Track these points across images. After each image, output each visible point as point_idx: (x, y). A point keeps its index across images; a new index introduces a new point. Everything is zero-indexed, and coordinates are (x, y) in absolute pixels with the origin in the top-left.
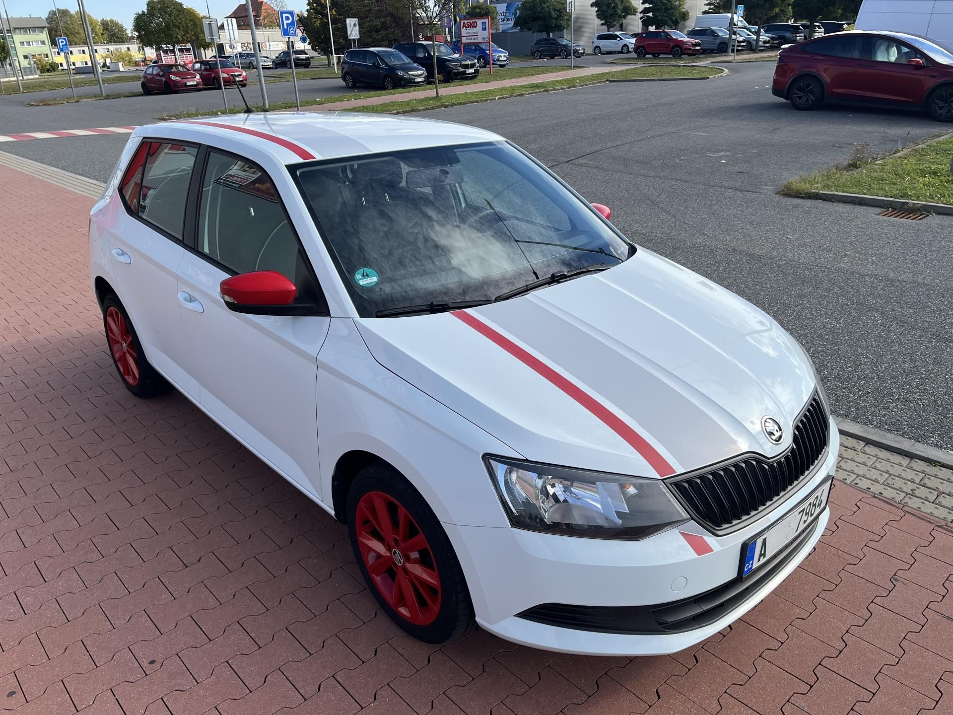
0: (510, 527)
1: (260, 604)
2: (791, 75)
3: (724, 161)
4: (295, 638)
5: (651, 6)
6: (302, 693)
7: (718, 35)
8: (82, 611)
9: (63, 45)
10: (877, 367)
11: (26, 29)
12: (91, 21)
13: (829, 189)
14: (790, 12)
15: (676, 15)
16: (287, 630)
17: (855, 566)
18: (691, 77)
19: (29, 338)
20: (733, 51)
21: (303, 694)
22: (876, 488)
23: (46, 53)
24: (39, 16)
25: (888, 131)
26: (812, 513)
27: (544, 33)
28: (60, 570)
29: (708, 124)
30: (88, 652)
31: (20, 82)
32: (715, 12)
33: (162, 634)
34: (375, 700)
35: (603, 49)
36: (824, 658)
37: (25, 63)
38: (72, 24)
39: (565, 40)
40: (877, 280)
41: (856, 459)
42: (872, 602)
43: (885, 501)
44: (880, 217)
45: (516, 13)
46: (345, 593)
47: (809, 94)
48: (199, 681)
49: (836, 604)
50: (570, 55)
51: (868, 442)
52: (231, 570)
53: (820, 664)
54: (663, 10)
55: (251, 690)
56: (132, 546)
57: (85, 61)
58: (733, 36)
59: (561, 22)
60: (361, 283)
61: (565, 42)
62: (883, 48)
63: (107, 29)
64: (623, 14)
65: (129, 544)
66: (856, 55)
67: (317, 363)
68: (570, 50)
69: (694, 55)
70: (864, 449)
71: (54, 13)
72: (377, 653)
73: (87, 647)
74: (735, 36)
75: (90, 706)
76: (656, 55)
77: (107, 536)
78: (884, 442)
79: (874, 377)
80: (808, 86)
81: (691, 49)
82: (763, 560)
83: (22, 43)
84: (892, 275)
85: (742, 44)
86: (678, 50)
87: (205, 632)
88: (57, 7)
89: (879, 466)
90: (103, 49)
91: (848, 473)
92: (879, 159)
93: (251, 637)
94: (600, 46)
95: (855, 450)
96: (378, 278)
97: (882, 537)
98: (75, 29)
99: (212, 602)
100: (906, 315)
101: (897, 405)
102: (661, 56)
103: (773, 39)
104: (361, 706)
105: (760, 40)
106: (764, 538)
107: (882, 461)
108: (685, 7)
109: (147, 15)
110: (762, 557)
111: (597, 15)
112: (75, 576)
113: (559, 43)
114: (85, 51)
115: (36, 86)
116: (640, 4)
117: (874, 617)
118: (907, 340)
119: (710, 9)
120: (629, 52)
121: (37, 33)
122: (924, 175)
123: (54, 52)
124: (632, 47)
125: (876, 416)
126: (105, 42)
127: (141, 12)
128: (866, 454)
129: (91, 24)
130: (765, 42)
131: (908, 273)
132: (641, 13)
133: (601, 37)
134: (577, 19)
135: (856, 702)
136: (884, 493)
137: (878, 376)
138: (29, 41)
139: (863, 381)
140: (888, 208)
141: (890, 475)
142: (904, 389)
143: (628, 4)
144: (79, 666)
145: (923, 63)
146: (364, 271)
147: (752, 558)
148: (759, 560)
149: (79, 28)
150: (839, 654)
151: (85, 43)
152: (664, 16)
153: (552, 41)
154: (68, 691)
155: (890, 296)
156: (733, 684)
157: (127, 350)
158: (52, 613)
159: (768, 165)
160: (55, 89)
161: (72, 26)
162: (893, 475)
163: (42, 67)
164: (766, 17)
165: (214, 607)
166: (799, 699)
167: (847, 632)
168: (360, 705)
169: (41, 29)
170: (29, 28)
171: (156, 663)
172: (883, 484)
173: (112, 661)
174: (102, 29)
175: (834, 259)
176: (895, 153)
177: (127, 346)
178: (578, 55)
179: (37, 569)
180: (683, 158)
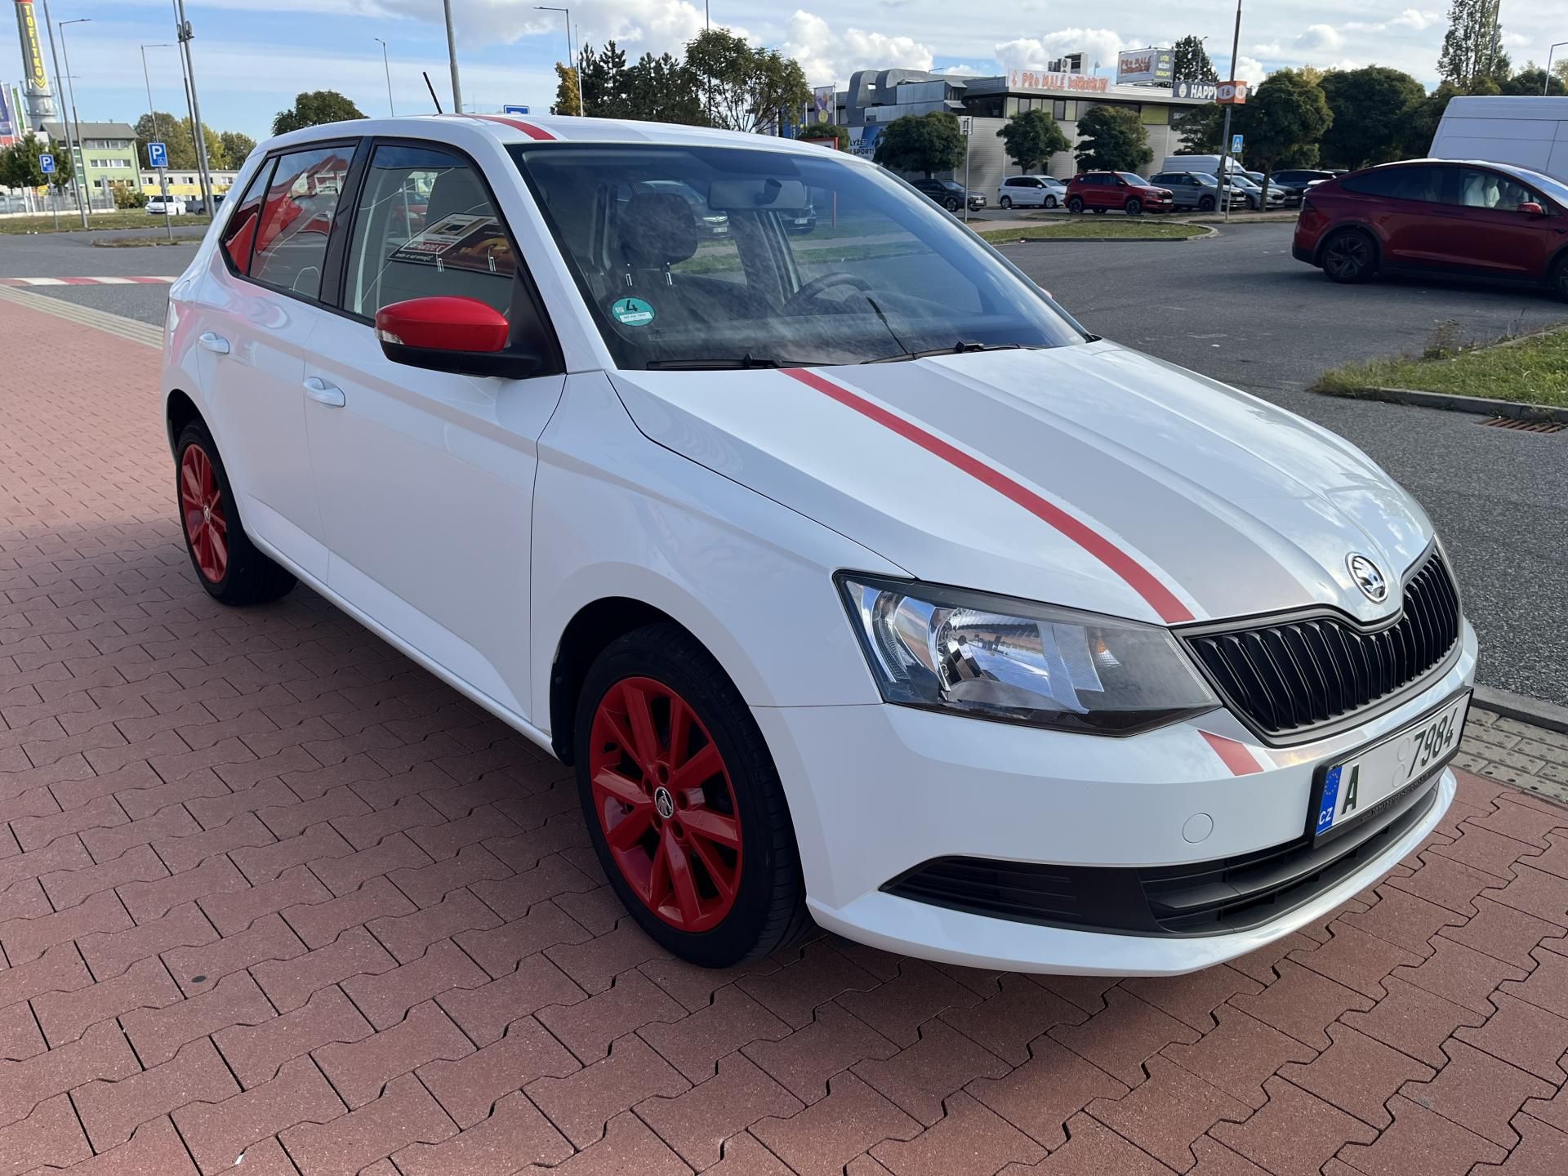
0: (882, 701)
1: (405, 901)
2: (1323, 227)
3: (1217, 346)
4: (466, 953)
5: (1093, 139)
6: (473, 1038)
7: (1200, 184)
8: (82, 897)
9: (157, 156)
10: (1507, 613)
11: (102, 141)
12: (207, 134)
13: (1395, 384)
14: (1315, 157)
15: (1132, 154)
16: (453, 941)
17: (1501, 891)
18: (1158, 237)
19: (51, 523)
20: (1224, 209)
21: (475, 1040)
22: (1524, 781)
23: (131, 179)
24: (125, 122)
25: (1488, 315)
26: (1437, 750)
27: (921, 172)
28: (51, 836)
29: (1188, 296)
30: (83, 959)
31: (85, 217)
32: (1194, 152)
33: (222, 938)
34: (609, 1054)
35: (1014, 201)
36: (1459, 1027)
37: (95, 192)
38: (176, 137)
39: (954, 184)
40: (1490, 502)
41: (1485, 738)
42: (1538, 945)
43: (1542, 800)
44: (1485, 427)
45: (878, 142)
46: (562, 891)
47: (1353, 257)
48: (281, 1012)
49: (1472, 946)
50: (963, 207)
51: (1504, 713)
52: (359, 848)
53: (1451, 1036)
54: (1111, 145)
55: (378, 1029)
56: (185, 808)
57: (193, 194)
58: (1225, 186)
59: (950, 157)
60: (623, 319)
61: (954, 187)
62: (1477, 185)
63: (231, 149)
64: (1048, 149)
65: (180, 805)
66: (1431, 197)
67: (538, 452)
68: (964, 199)
69: (1161, 212)
70: (1497, 723)
71: (148, 119)
72: (616, 984)
73: (82, 952)
74: (1228, 187)
75: (75, 1041)
76: (1100, 210)
77: (141, 791)
78: (1533, 712)
79: (1502, 626)
80: (1352, 244)
81: (1156, 203)
82: (1351, 814)
83: (94, 162)
84: (1514, 498)
85: (1239, 199)
86: (1137, 204)
87: (302, 938)
88: (154, 110)
89: (1527, 749)
90: (223, 178)
91: (1473, 758)
92: (1475, 348)
93: (385, 948)
94: (1011, 195)
95: (1481, 725)
96: (653, 314)
97: (1544, 851)
98: (180, 145)
99: (320, 893)
100: (1546, 548)
101: (1548, 665)
102: (1109, 211)
103: (1288, 193)
104: (581, 1063)
105: (1268, 193)
106: (1355, 765)
107: (1530, 741)
108: (1147, 141)
109: (296, 116)
110: (1349, 807)
111: (1007, 149)
112: (78, 846)
113: (945, 188)
114: (194, 180)
115: (109, 222)
116: (1076, 135)
117: (1543, 968)
118: (1553, 581)
119: (1186, 147)
120: (1056, 206)
121: (120, 147)
122: (1552, 371)
123: (144, 179)
124: (1061, 198)
125: (1514, 678)
126: (226, 167)
127: (286, 112)
128: (1502, 731)
129: (206, 139)
130: (1276, 197)
131: (1542, 496)
132: (1076, 149)
133: (1012, 183)
134: (974, 154)
135: (1527, 1099)
136: (1540, 789)
137: (1510, 626)
138: (105, 158)
139: (1485, 631)
140: (1496, 416)
141: (1548, 762)
142: (1556, 644)
143: (1056, 135)
144: (63, 980)
145: (1543, 210)
146: (629, 302)
147: (1332, 802)
148: (1344, 811)
149: (187, 145)
150: (1485, 1023)
151: (195, 167)
152: (1112, 155)
153: (934, 185)
154: (38, 1016)
155: (1515, 523)
156: (1289, 1062)
157: (212, 518)
158: (27, 898)
159: (1290, 353)
160: (140, 228)
161: (175, 140)
162: (1554, 763)
163: (123, 200)
164: (1277, 159)
165: (323, 900)
166: (1417, 1089)
167: (1497, 989)
168: (579, 1061)
169: (127, 142)
170: (107, 139)
171: (205, 981)
172: (1537, 775)
173: (126, 976)
174: (223, 147)
175: (1413, 474)
176: (1501, 341)
177: (212, 511)
178: (975, 207)
179: (11, 834)
180: (1147, 339)
